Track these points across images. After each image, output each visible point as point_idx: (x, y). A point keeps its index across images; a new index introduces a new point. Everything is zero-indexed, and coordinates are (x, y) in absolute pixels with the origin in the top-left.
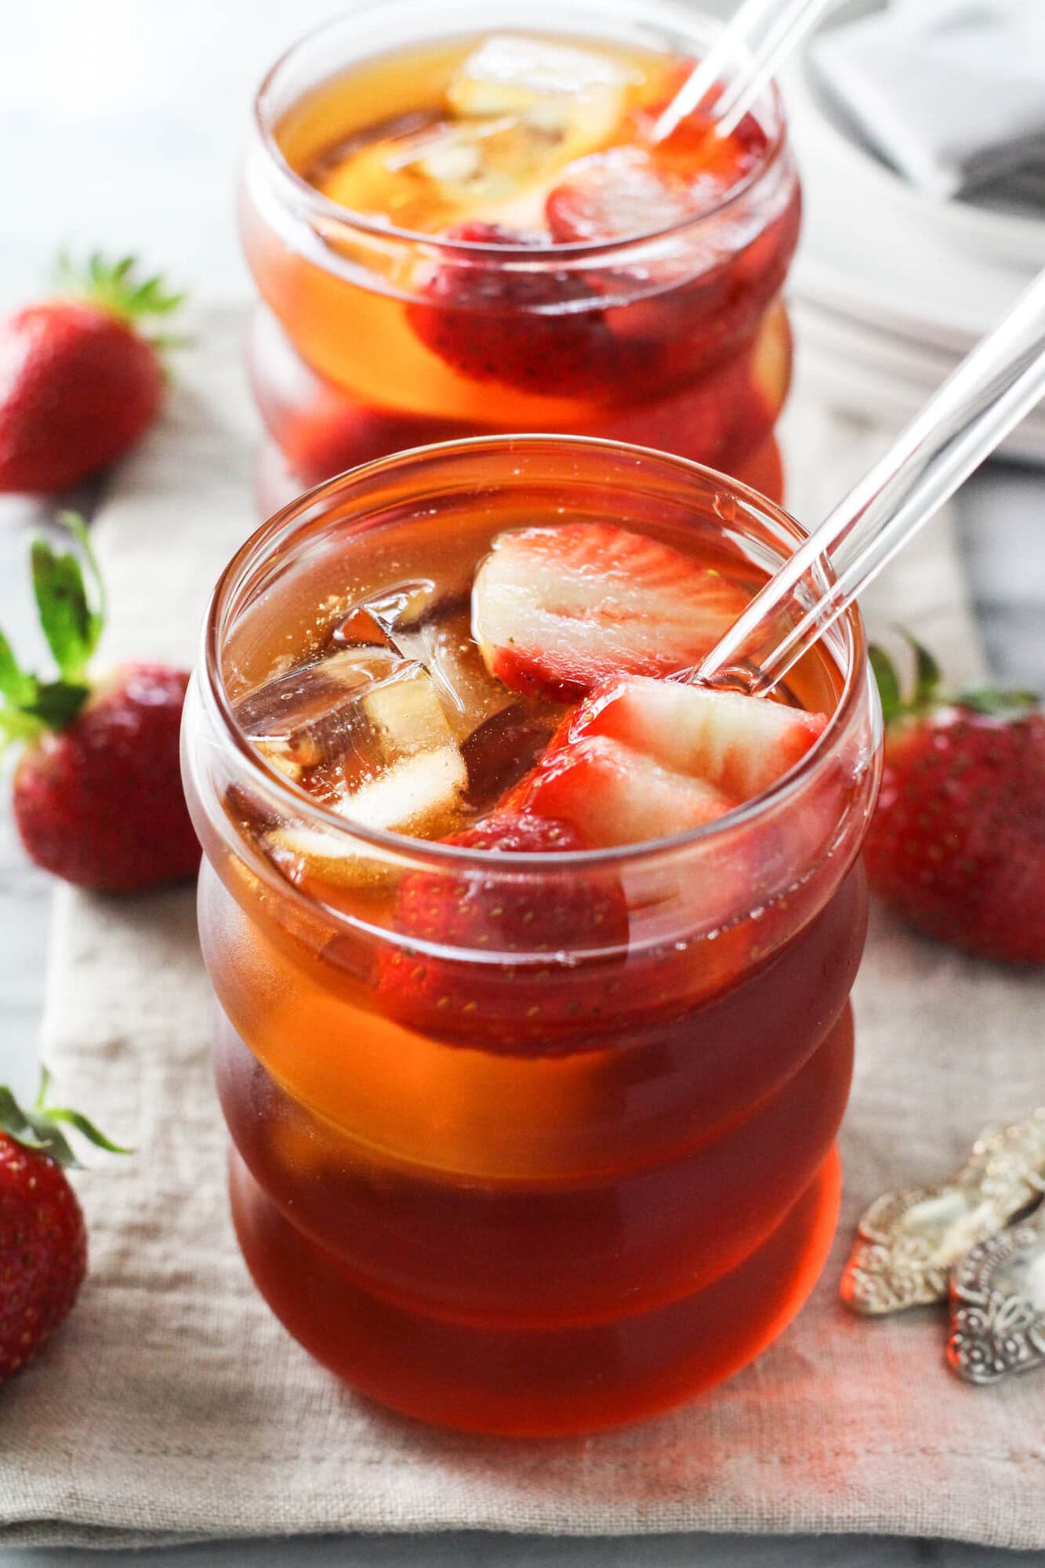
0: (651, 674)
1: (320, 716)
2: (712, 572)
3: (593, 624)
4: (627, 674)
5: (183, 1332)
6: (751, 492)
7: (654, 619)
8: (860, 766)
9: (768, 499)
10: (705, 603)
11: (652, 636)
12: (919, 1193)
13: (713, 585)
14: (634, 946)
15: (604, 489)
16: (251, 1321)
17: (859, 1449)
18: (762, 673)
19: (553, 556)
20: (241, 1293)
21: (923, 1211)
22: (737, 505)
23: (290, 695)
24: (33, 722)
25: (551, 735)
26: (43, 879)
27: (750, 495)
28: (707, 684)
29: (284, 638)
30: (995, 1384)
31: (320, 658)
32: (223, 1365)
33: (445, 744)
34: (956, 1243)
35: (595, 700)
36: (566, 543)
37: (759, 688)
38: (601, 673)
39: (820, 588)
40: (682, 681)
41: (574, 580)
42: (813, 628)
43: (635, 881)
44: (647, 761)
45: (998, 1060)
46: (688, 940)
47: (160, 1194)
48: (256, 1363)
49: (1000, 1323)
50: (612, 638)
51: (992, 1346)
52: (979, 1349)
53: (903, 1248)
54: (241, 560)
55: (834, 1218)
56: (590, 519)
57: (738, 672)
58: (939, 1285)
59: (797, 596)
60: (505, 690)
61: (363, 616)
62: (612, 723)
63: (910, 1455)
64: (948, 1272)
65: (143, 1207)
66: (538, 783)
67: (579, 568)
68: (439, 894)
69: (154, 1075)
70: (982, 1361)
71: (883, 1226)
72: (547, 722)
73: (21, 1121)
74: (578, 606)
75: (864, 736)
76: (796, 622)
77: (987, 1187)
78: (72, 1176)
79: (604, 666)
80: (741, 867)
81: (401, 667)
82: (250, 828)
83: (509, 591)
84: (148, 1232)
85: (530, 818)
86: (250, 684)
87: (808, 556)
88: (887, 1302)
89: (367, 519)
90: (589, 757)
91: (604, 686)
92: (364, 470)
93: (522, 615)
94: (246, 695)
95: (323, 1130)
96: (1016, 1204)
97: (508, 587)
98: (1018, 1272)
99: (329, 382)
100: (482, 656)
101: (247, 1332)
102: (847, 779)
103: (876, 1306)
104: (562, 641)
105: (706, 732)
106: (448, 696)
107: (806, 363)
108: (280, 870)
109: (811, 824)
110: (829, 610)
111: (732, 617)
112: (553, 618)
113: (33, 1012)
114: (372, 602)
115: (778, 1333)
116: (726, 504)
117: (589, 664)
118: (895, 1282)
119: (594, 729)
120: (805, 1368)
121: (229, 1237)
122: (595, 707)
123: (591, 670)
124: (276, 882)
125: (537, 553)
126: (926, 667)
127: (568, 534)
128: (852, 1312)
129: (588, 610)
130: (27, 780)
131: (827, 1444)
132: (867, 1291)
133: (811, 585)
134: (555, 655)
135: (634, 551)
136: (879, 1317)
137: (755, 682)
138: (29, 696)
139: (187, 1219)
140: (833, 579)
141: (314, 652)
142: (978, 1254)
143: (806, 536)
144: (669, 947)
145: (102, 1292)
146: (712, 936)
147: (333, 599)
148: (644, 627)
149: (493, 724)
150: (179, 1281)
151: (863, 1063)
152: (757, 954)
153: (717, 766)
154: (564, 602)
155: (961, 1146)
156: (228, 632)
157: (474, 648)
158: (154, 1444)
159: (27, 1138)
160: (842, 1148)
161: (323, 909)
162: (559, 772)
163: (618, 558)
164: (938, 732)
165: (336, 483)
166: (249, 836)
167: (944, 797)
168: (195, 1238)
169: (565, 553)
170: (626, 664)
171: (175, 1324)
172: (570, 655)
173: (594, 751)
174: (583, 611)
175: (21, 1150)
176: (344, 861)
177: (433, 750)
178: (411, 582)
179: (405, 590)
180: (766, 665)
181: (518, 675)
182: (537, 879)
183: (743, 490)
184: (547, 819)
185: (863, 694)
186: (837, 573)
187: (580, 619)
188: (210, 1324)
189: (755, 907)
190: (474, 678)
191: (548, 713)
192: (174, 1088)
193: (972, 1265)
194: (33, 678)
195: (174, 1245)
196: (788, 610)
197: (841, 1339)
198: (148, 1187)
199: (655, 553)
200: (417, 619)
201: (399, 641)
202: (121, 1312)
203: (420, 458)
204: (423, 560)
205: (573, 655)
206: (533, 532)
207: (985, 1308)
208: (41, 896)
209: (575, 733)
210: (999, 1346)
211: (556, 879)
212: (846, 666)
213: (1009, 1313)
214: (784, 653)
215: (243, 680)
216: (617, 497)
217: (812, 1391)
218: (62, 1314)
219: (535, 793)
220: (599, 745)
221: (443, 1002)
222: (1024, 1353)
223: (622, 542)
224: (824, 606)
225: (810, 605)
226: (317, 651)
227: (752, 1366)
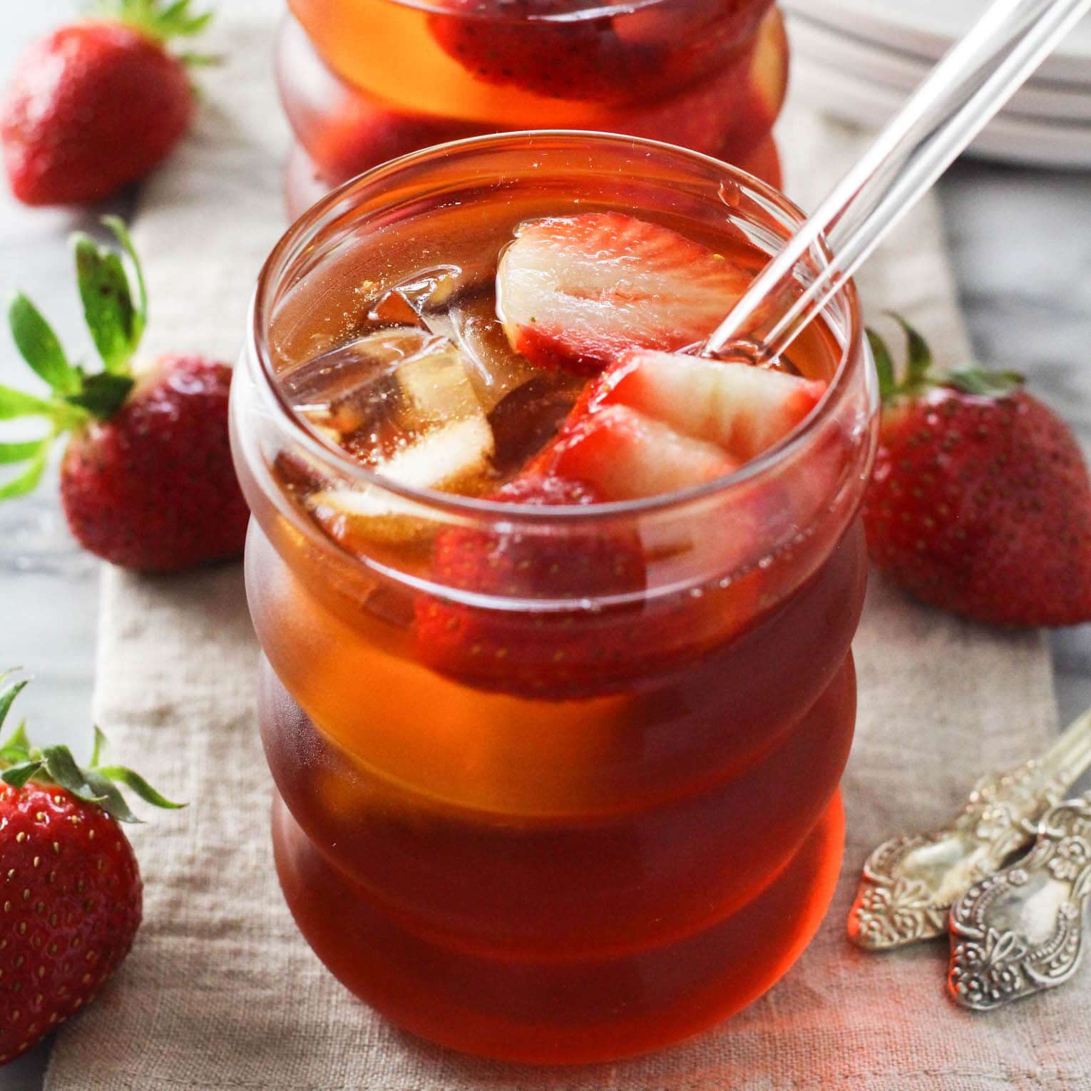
0: (663, 348)
1: (356, 387)
2: (717, 256)
3: (608, 304)
4: (641, 350)
5: (231, 974)
6: (754, 179)
7: (665, 300)
8: (857, 430)
9: (768, 186)
10: (711, 285)
11: (664, 315)
12: (919, 839)
13: (718, 268)
14: (652, 593)
15: (617, 180)
16: (295, 964)
17: (866, 1072)
18: (766, 346)
19: (570, 242)
20: (285, 939)
21: (923, 855)
22: (740, 192)
23: (329, 370)
24: (80, 412)
25: (571, 406)
26: (89, 560)
27: (752, 182)
28: (715, 356)
29: (323, 320)
30: (993, 1010)
31: (357, 337)
32: (271, 1004)
33: (473, 413)
34: (954, 883)
35: (611, 373)
36: (581, 231)
37: (764, 359)
38: (616, 349)
39: (819, 266)
40: (693, 354)
41: (588, 264)
42: (812, 303)
43: (653, 531)
44: (661, 426)
45: (991, 717)
46: (703, 587)
47: (208, 849)
48: (300, 1002)
49: (997, 956)
50: (625, 317)
51: (990, 978)
52: (977, 979)
53: (904, 888)
54: (282, 249)
55: (837, 863)
56: (605, 209)
57: (744, 345)
58: (939, 923)
59: (797, 275)
60: (527, 365)
61: (395, 297)
62: (629, 393)
63: (916, 1076)
64: (946, 910)
65: (191, 861)
66: (560, 447)
67: (594, 253)
68: (472, 550)
69: (199, 740)
70: (981, 990)
71: (885, 869)
72: (567, 395)
73: (80, 778)
74: (593, 289)
75: (862, 399)
76: (795, 298)
77: (982, 832)
78: (127, 828)
79: (619, 342)
80: (749, 520)
81: (432, 342)
82: (295, 491)
83: (530, 275)
84: (198, 884)
85: (554, 480)
86: (292, 362)
87: (806, 237)
88: (891, 938)
89: (398, 210)
90: (608, 424)
91: (620, 361)
92: (389, 167)
93: (542, 297)
94: (288, 371)
95: (364, 776)
96: (1009, 847)
97: (529, 271)
98: (1013, 909)
99: (354, 88)
100: (506, 335)
101: (292, 975)
102: (846, 440)
103: (881, 942)
104: (580, 320)
105: (715, 399)
106: (476, 370)
107: (799, 71)
108: (322, 528)
109: (813, 483)
110: (827, 285)
111: (736, 296)
112: (572, 299)
113: (85, 684)
114: (403, 285)
115: (787, 968)
116: (730, 192)
117: (606, 340)
118: (898, 919)
119: (611, 399)
120: (817, 1001)
121: (274, 887)
122: (612, 380)
123: (607, 346)
124: (320, 540)
125: (554, 239)
126: (918, 349)
127: (582, 222)
128: (858, 948)
129: (604, 292)
130: (74, 467)
131: (837, 1068)
132: (871, 928)
133: (809, 264)
134: (574, 333)
135: (646, 237)
136: (884, 952)
137: (760, 354)
138: (76, 388)
139: (233, 872)
140: (830, 256)
141: (350, 331)
142: (975, 893)
143: (803, 217)
144: (685, 594)
145: (155, 939)
146: (725, 583)
147: (367, 284)
148: (656, 307)
149: (516, 396)
150: (227, 928)
151: (864, 720)
152: (766, 602)
153: (726, 429)
154: (581, 285)
155: (957, 795)
156: (274, 311)
157: (498, 327)
158: (208, 1078)
159: (85, 793)
160: (845, 799)
161: (363, 564)
162: (581, 437)
163: (630, 244)
164: (930, 410)
165: (368, 177)
166: (294, 497)
167: (936, 470)
168: (242, 889)
169: (582, 240)
170: (640, 339)
171: (224, 968)
172: (587, 332)
173: (612, 418)
174: (599, 293)
175: (80, 803)
176: (381, 519)
177: (461, 419)
178: (440, 267)
179: (432, 275)
180: (769, 339)
181: (540, 351)
182: (563, 531)
183: (746, 177)
184: (570, 479)
185: (859, 362)
186: (834, 250)
187: (597, 300)
188: (257, 968)
189: (764, 556)
190: (498, 357)
191: (567, 387)
192: (218, 751)
193: (969, 903)
194: (79, 370)
195: (222, 895)
196: (788, 289)
197: (847, 972)
198: (196, 842)
199: (664, 239)
200: (445, 301)
201: (429, 321)
202: (173, 957)
203: (446, 153)
204: (450, 248)
205: (590, 332)
206: (550, 221)
207: (982, 942)
208: (88, 577)
209: (594, 404)
210: (995, 977)
211: (582, 530)
212: (843, 338)
213: (1004, 947)
214: (786, 328)
215: (285, 358)
216: (628, 189)
217: (822, 1021)
218: (120, 958)
219: (557, 459)
220: (618, 414)
221: (476, 649)
222: (1019, 983)
223: (634, 229)
224: (823, 283)
225: (808, 282)
226: (354, 331)
227: (764, 998)
